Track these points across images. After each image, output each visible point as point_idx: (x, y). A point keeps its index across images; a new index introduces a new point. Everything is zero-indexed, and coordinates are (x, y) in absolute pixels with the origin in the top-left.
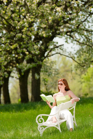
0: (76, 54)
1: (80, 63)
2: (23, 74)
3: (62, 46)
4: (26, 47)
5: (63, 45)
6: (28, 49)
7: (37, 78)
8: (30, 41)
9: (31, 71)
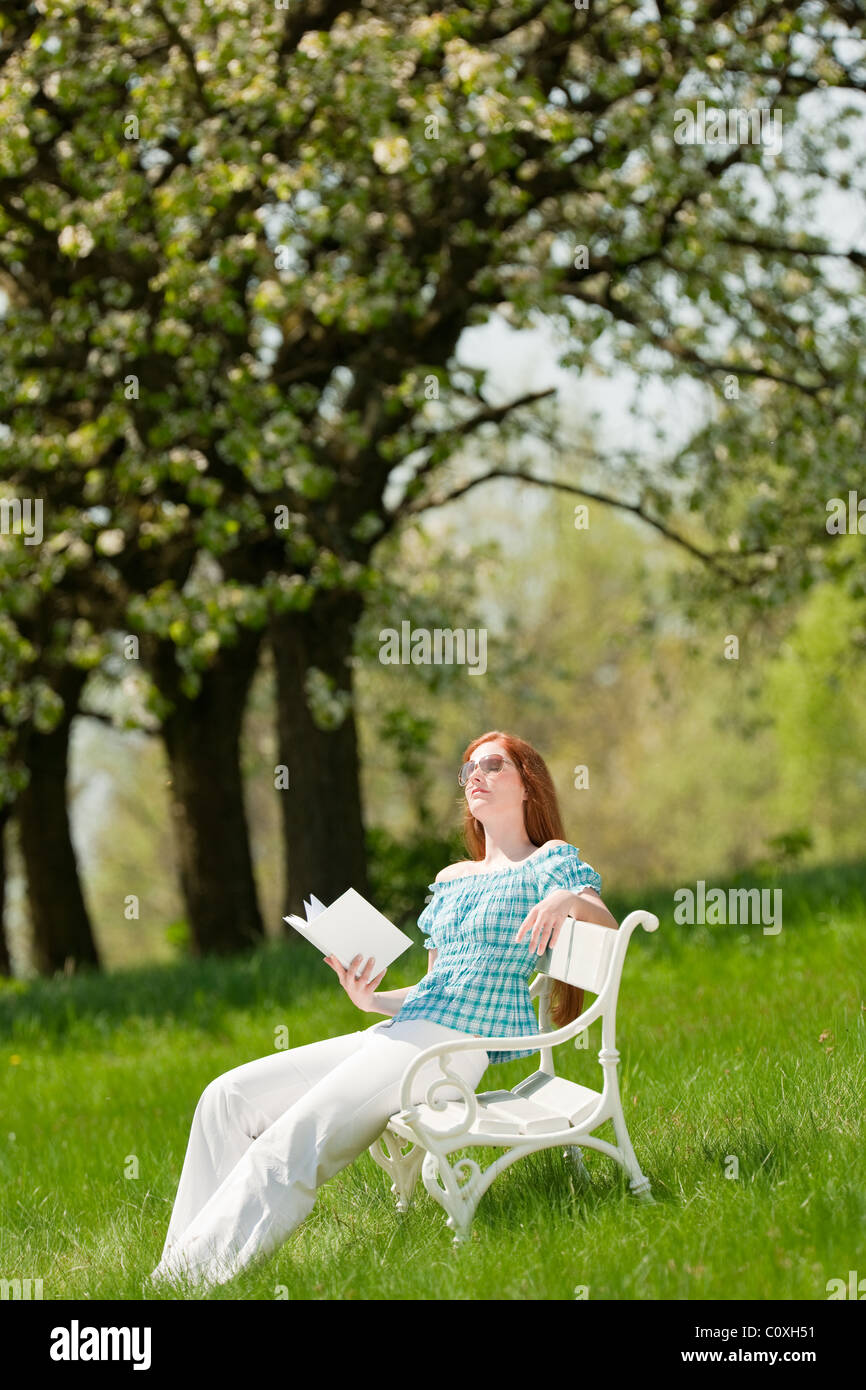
0: (675, 468)
1: (719, 554)
2: (192, 686)
3: (543, 406)
4: (204, 430)
5: (550, 393)
6: (223, 447)
7: (330, 717)
8: (235, 375)
9: (267, 657)
